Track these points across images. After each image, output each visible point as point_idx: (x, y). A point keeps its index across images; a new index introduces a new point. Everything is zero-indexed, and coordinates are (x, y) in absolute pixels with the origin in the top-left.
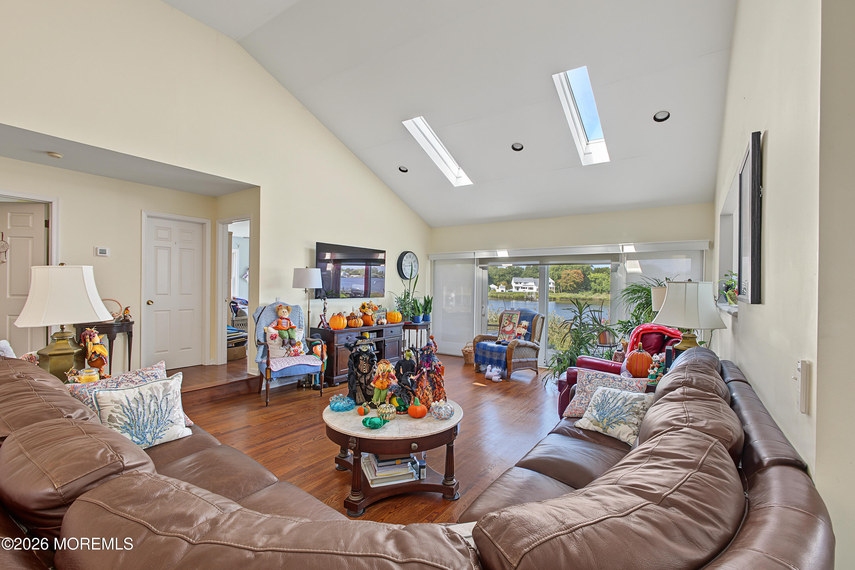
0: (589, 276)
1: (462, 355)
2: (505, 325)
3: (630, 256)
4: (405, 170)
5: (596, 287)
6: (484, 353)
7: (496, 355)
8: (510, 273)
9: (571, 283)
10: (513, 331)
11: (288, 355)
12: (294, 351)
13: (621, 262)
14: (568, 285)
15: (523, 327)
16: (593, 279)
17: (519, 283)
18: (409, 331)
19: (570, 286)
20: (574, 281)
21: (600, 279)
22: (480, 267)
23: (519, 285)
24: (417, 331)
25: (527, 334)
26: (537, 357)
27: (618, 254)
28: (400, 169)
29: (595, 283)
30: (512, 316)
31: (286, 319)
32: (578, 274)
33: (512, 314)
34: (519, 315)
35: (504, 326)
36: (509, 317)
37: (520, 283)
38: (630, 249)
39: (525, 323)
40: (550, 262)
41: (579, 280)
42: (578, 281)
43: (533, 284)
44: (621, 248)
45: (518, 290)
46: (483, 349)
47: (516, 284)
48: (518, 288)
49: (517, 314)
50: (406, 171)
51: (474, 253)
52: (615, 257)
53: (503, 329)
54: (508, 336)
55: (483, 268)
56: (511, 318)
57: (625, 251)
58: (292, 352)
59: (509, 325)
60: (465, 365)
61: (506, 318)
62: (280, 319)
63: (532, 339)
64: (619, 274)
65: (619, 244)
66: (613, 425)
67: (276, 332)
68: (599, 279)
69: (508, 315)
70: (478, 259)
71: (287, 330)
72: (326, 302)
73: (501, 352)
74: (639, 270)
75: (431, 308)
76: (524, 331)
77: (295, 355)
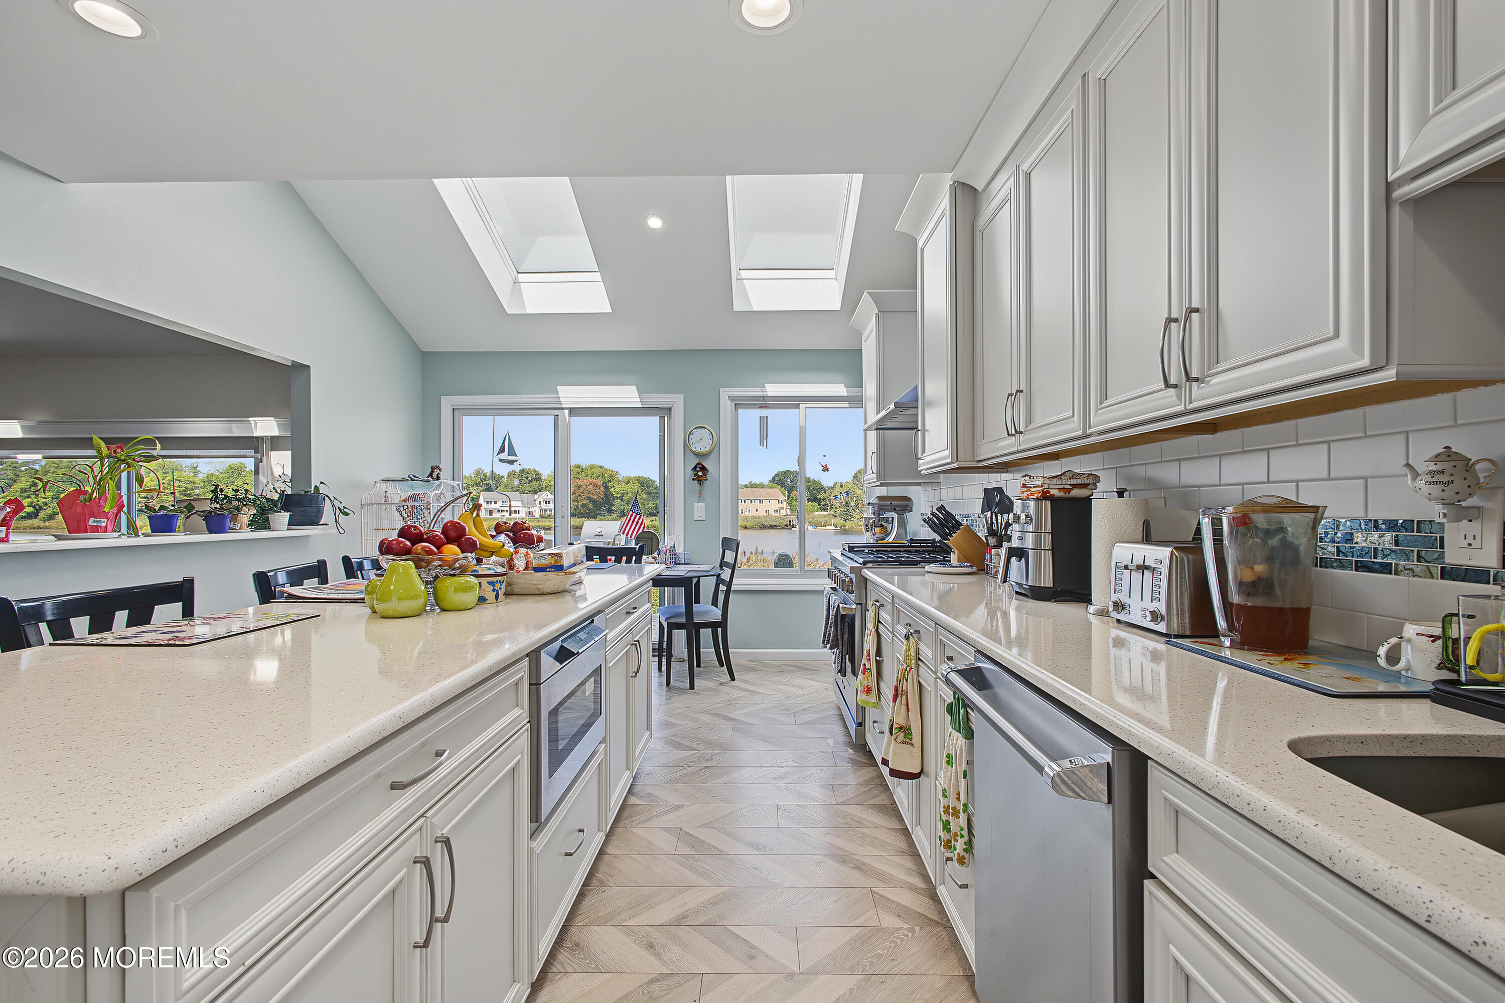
0: (612, 489)
5: (622, 508)
8: (477, 484)
9: (585, 502)
14: (580, 503)
16: (619, 495)
17: (493, 503)
19: (583, 506)
20: (589, 498)
21: (630, 495)
23: (493, 506)
29: (622, 500)
32: (595, 485)
37: (496, 503)
41: (598, 495)
42: (595, 497)
43: (519, 504)
45: (491, 514)
47: (487, 503)
48: (491, 512)
68: (627, 494)
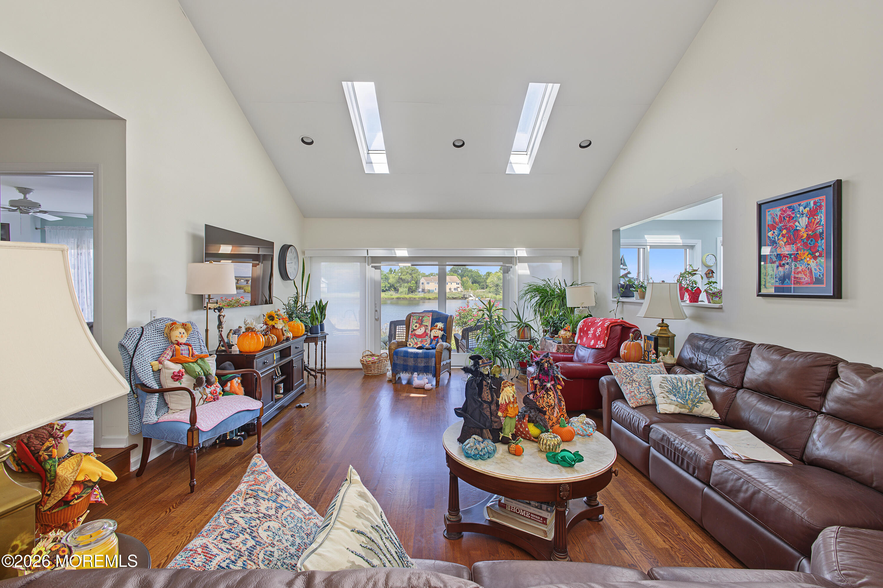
1: (360, 366)
2: (415, 328)
3: (522, 260)
4: (310, 141)
6: (405, 361)
7: (422, 361)
10: (425, 334)
11: (204, 402)
12: (211, 393)
13: (513, 265)
15: (439, 329)
18: (309, 344)
22: (372, 267)
24: (316, 345)
25: (443, 335)
26: (450, 358)
27: (512, 257)
28: (303, 140)
30: (422, 318)
31: (184, 344)
33: (422, 316)
34: (431, 317)
35: (414, 330)
36: (418, 319)
38: (522, 252)
39: (440, 325)
40: (447, 263)
44: (515, 252)
46: (404, 356)
49: (428, 316)
50: (312, 143)
51: (368, 251)
52: (509, 260)
53: (413, 333)
54: (420, 340)
55: (376, 268)
56: (422, 321)
57: (518, 255)
58: (209, 395)
59: (419, 328)
60: (364, 376)
61: (416, 321)
62: (177, 347)
63: (448, 340)
64: (512, 276)
65: (513, 248)
66: (698, 404)
67: (177, 368)
69: (417, 317)
70: (370, 258)
71: (195, 362)
72: (223, 314)
73: (428, 357)
74: (529, 272)
75: (325, 315)
76: (440, 333)
77: (214, 400)
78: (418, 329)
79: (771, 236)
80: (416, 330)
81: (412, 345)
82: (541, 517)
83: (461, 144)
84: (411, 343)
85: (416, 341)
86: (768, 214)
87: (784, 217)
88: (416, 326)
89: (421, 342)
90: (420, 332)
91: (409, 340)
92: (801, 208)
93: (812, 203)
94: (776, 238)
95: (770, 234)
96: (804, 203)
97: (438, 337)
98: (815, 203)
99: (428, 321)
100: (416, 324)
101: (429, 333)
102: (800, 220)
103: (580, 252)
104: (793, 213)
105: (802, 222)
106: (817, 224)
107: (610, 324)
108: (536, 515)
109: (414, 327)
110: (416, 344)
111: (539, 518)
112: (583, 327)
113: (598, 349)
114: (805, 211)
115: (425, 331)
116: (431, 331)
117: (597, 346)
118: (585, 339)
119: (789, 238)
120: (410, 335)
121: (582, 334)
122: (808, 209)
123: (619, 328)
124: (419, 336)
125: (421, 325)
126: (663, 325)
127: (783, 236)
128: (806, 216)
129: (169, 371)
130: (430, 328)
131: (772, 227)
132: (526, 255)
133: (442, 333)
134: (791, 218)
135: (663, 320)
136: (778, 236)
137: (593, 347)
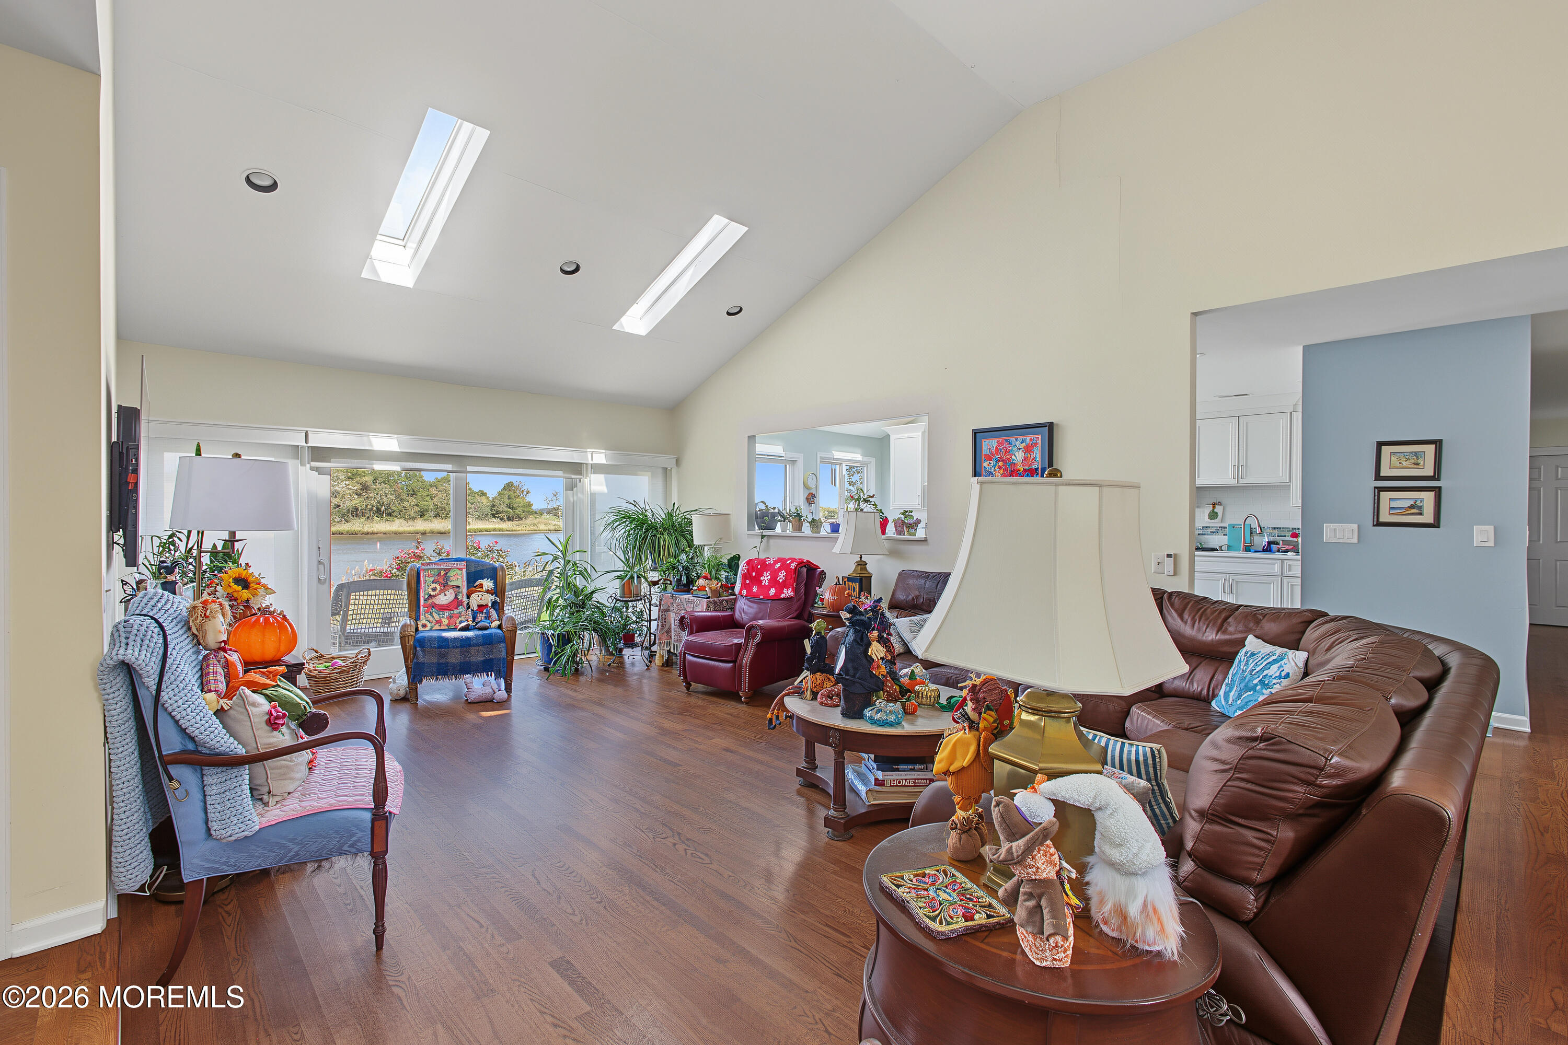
2: (433, 593)
3: (598, 469)
4: (267, 183)
6: (442, 656)
7: (478, 651)
10: (457, 603)
13: (583, 476)
22: (312, 469)
27: (582, 464)
30: (446, 573)
33: (445, 570)
34: (464, 571)
36: (438, 575)
38: (600, 457)
39: (486, 584)
44: (589, 455)
46: (440, 647)
49: (460, 569)
50: (273, 187)
51: (306, 434)
52: (577, 468)
53: (430, 601)
54: (446, 614)
55: (319, 471)
56: (446, 579)
57: (595, 461)
59: (441, 591)
61: (432, 579)
62: (226, 655)
64: (579, 494)
65: (588, 450)
69: (436, 572)
70: (310, 448)
71: (276, 685)
73: (491, 644)
74: (604, 489)
76: (489, 599)
78: (438, 595)
79: (987, 467)
80: (434, 596)
81: (429, 625)
82: (926, 779)
83: (573, 268)
84: (427, 623)
85: (437, 617)
86: (984, 443)
87: (1001, 449)
88: (434, 589)
89: (450, 618)
90: (446, 598)
91: (422, 617)
92: (1018, 443)
93: (1028, 439)
94: (993, 469)
95: (985, 464)
96: (1020, 439)
97: (487, 605)
98: (1031, 440)
99: (459, 578)
100: (434, 585)
101: (465, 599)
102: (1017, 454)
103: (678, 462)
104: (1009, 447)
105: (1018, 457)
106: (1032, 460)
107: (797, 565)
108: (921, 779)
109: (430, 590)
110: (439, 622)
111: (925, 781)
112: (748, 571)
113: (784, 599)
114: (1022, 446)
115: (456, 596)
116: (468, 597)
117: (783, 596)
118: (755, 589)
119: (1006, 469)
120: (422, 608)
121: (748, 582)
122: (1024, 444)
123: (805, 570)
124: (442, 608)
125: (445, 586)
126: (861, 563)
127: (1000, 467)
128: (1023, 451)
129: (257, 709)
130: (465, 591)
131: (989, 458)
132: (604, 462)
133: (493, 597)
134: (1007, 451)
135: (861, 558)
136: (993, 466)
137: (774, 598)
